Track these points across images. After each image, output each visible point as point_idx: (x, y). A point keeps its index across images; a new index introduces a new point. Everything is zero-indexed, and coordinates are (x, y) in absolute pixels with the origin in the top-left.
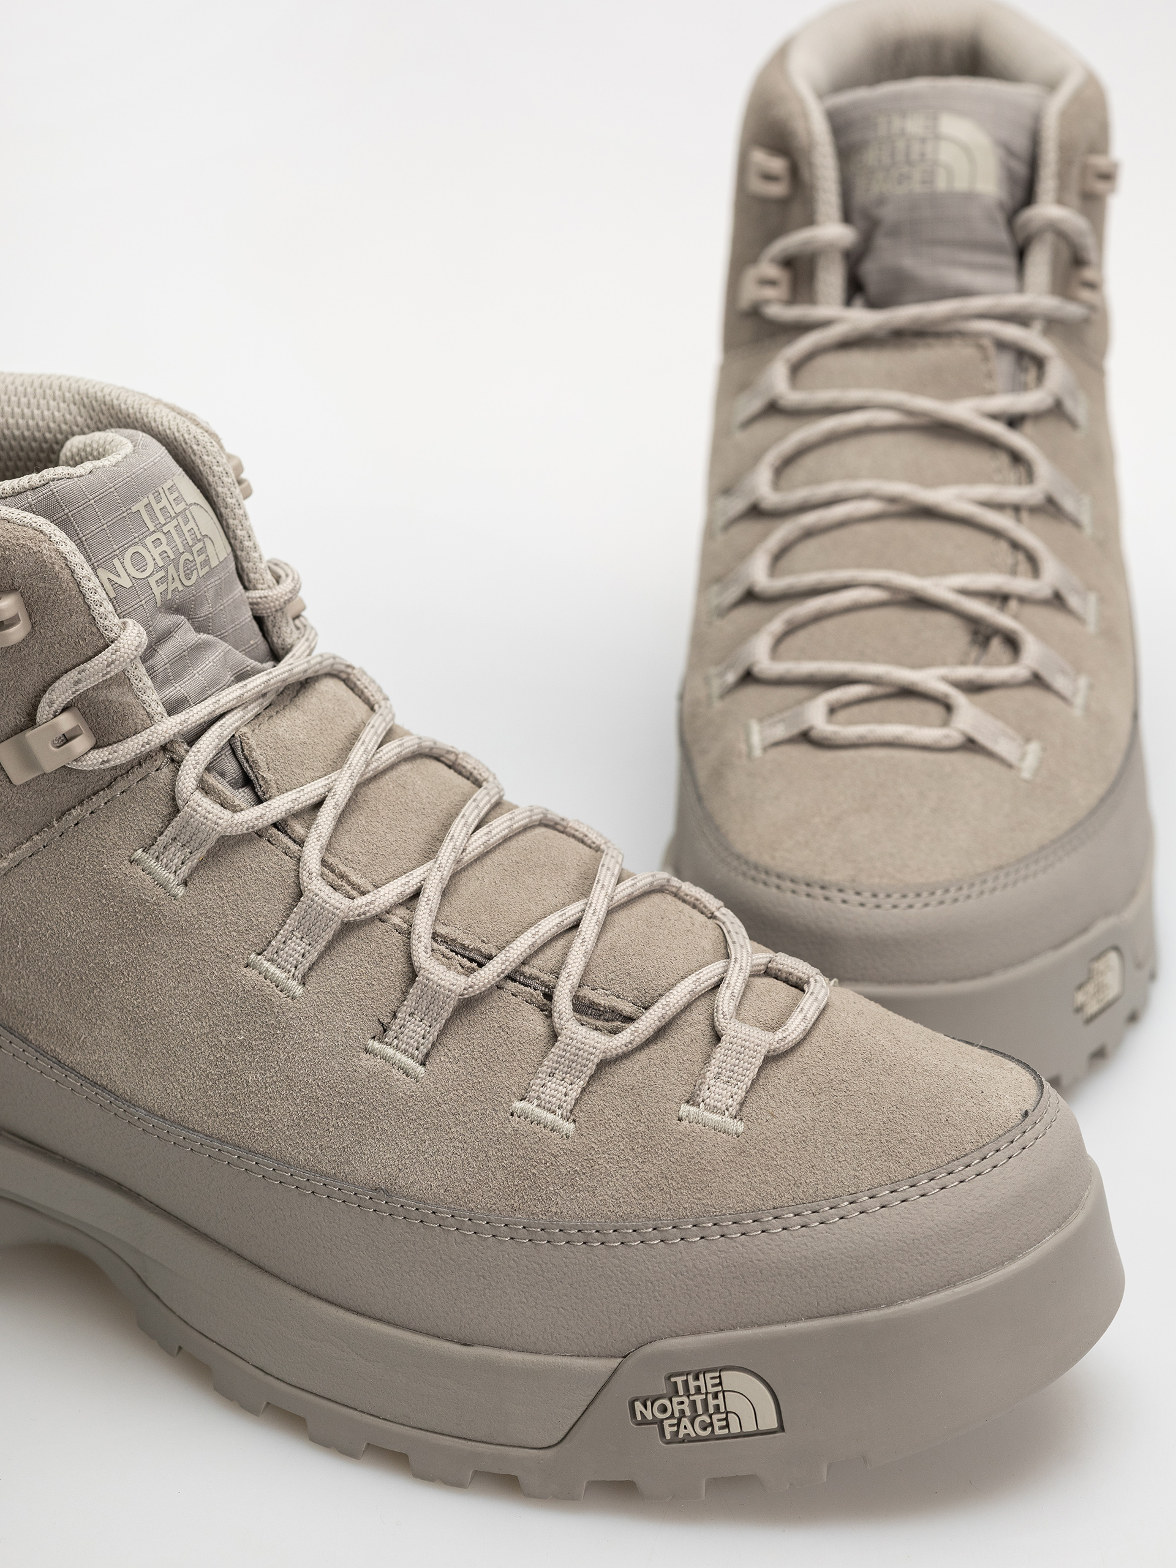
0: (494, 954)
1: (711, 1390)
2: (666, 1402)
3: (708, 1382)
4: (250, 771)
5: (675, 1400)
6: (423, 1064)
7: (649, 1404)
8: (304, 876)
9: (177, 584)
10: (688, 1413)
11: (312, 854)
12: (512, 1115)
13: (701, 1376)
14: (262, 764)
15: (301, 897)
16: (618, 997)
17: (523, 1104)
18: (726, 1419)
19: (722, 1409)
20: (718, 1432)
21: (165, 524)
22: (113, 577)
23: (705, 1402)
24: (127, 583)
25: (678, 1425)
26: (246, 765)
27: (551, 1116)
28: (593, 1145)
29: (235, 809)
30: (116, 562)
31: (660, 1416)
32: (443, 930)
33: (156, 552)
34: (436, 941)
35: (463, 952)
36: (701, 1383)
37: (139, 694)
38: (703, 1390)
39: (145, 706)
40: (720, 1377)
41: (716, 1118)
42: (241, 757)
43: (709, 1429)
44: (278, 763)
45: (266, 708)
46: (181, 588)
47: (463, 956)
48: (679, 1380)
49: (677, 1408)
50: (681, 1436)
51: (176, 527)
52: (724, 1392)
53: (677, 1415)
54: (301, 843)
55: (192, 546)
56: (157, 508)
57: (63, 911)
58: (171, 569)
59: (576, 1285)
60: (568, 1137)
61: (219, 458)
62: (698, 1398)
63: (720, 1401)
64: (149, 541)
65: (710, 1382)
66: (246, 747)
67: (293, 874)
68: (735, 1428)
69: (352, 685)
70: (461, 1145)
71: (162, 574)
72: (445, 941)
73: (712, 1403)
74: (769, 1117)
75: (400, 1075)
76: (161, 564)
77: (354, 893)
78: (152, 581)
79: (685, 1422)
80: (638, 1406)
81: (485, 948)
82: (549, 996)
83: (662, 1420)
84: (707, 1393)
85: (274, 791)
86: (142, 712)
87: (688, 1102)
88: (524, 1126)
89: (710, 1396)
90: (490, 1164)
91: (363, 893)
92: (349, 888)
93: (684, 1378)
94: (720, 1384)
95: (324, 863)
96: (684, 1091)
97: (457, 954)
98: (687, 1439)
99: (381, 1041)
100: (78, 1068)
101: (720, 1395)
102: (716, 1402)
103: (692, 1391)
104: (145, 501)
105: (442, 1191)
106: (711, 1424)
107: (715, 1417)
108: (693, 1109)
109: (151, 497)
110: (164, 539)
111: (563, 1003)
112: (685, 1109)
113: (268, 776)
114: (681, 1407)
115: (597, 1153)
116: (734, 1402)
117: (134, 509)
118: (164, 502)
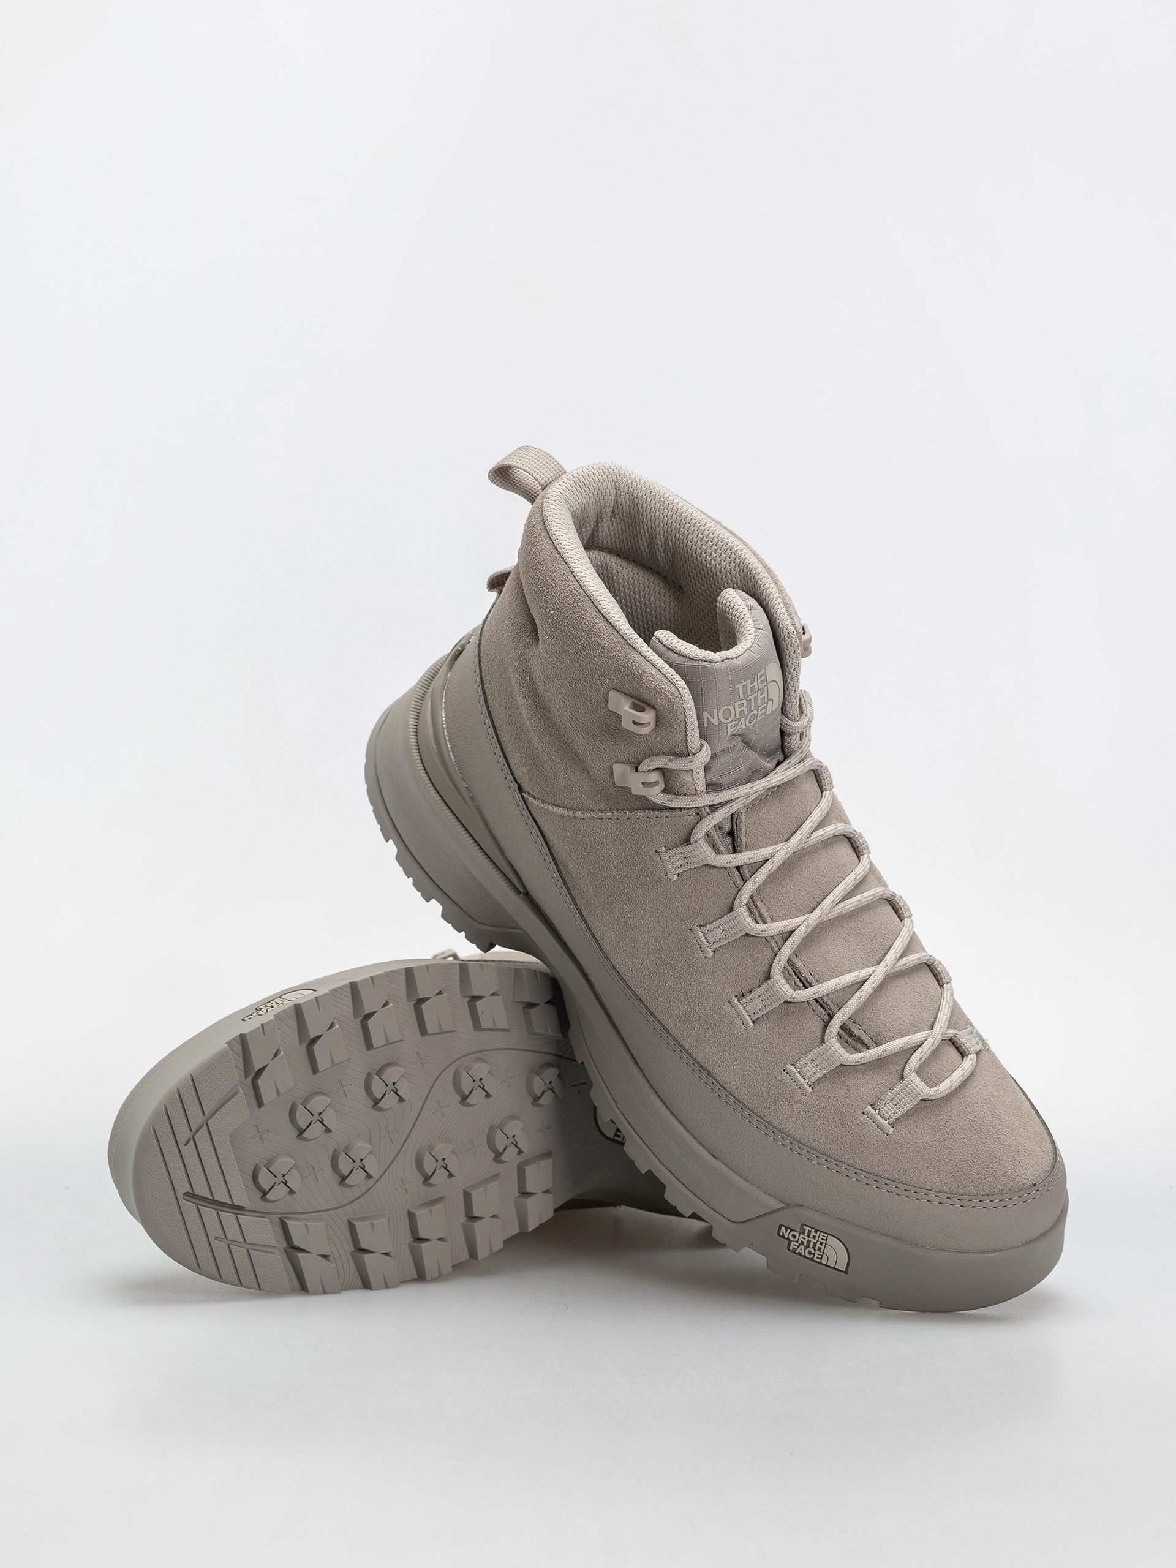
0: (813, 984)
1: (820, 1240)
2: (797, 1234)
3: (821, 1236)
4: (736, 831)
5: (802, 1236)
6: (753, 1022)
7: (789, 1230)
8: (737, 902)
10: (805, 1244)
11: (748, 890)
12: (784, 1070)
13: (818, 1232)
14: (743, 832)
15: (731, 912)
16: (865, 1032)
17: (792, 1068)
18: (822, 1256)
19: (822, 1251)
20: (815, 1259)
21: (750, 696)
22: (710, 718)
23: (815, 1244)
24: (716, 723)
25: (798, 1246)
26: (735, 828)
27: (802, 1080)
28: (816, 1106)
29: (718, 852)
30: (715, 711)
31: (791, 1238)
32: (795, 960)
33: (738, 710)
34: (788, 963)
35: (799, 975)
36: (817, 1235)
38: (817, 1239)
39: (696, 785)
40: (827, 1237)
41: (882, 1120)
42: (734, 823)
43: (812, 1256)
44: (752, 833)
47: (798, 977)
48: (807, 1229)
49: (801, 1239)
50: (797, 1252)
51: (755, 697)
52: (826, 1244)
53: (800, 1242)
54: (745, 881)
55: (760, 706)
56: (749, 687)
57: (613, 854)
58: (743, 720)
59: (778, 1165)
60: (806, 1095)
61: (796, 649)
62: (813, 1241)
63: (823, 1247)
64: (737, 704)
65: (821, 1237)
66: (739, 820)
67: (733, 896)
68: (824, 1261)
70: (753, 1072)
71: (736, 722)
72: (793, 965)
73: (818, 1245)
74: (907, 1132)
75: (739, 1022)
76: (738, 717)
77: (759, 919)
79: (802, 1247)
80: (783, 1229)
81: (810, 979)
82: (831, 1017)
83: (792, 1241)
84: (818, 1241)
85: (744, 848)
86: (693, 787)
87: (872, 1105)
88: (788, 1080)
89: (819, 1243)
90: (763, 1088)
91: (764, 922)
92: (757, 915)
93: (810, 1229)
94: (826, 1240)
95: (751, 897)
96: (871, 1100)
97: (796, 974)
98: (800, 1254)
99: (738, 1001)
100: (589, 923)
101: (824, 1245)
102: (820, 1246)
103: (811, 1236)
105: (735, 1088)
106: (814, 1254)
107: (817, 1252)
108: (873, 1111)
109: (749, 681)
110: (745, 704)
111: (834, 1028)
112: (869, 1108)
113: (744, 839)
114: (803, 1240)
115: (816, 1111)
116: (828, 1251)
117: (736, 687)
118: (755, 683)
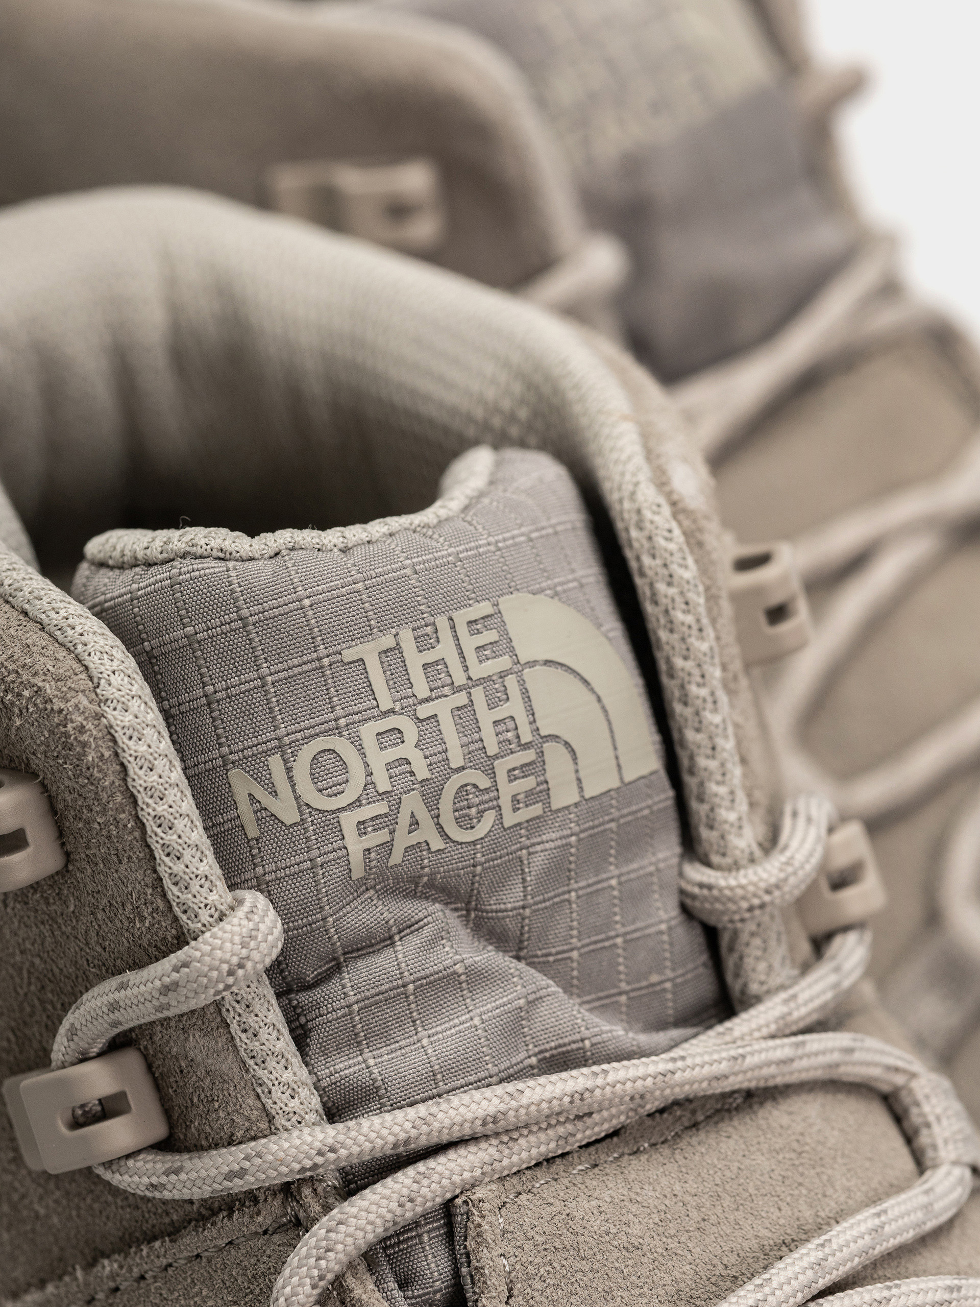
9: (428, 833)
21: (427, 700)
22: (260, 794)
24: (290, 815)
30: (275, 763)
33: (379, 759)
37: (251, 1062)
39: (259, 1090)
44: (538, 1285)
45: (588, 1145)
46: (437, 843)
51: (458, 709)
55: (496, 757)
56: (415, 661)
58: (412, 803)
64: (368, 732)
66: (476, 1230)
69: (899, 1111)
71: (381, 808)
76: (383, 784)
78: (349, 821)
86: (251, 1101)
104: (388, 641)
109: (407, 634)
110: (411, 731)
117: (349, 655)
118: (445, 649)
